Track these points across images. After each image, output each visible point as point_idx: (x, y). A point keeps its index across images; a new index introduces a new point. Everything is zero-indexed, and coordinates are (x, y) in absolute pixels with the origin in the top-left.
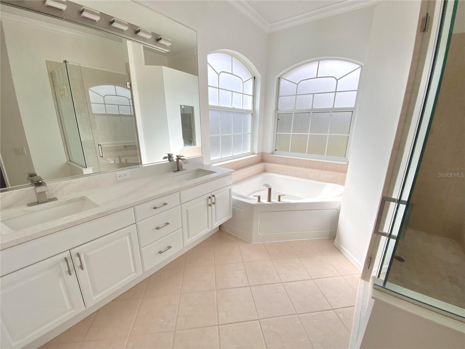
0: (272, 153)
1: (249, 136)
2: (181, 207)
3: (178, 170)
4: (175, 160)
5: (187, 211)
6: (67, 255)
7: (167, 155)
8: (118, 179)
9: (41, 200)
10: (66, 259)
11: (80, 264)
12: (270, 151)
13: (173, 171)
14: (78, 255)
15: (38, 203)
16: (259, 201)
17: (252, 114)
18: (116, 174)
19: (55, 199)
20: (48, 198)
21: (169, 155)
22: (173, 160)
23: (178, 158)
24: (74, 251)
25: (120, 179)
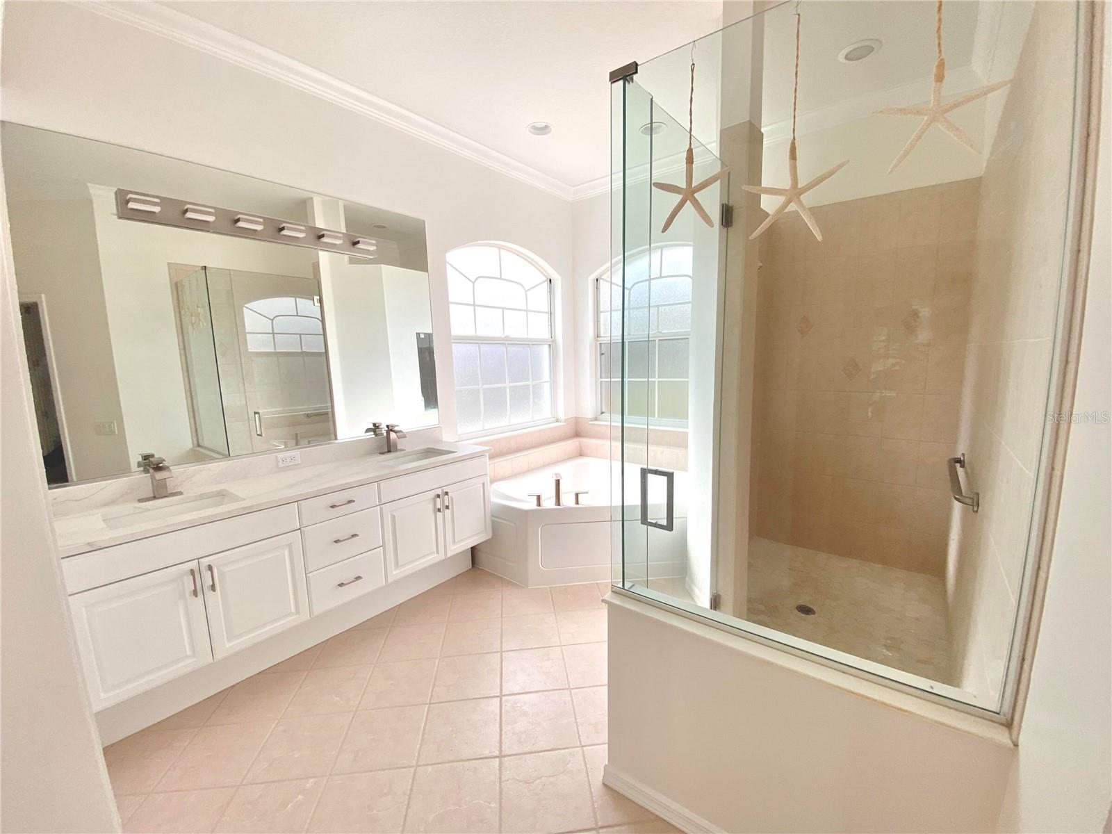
0: (596, 419)
1: (547, 387)
2: (381, 509)
3: (389, 451)
4: (385, 434)
5: (393, 518)
6: (193, 565)
7: (372, 426)
8: (281, 465)
9: (160, 492)
10: (192, 572)
11: (211, 583)
12: (590, 416)
13: (380, 453)
14: (210, 568)
15: (154, 498)
16: (539, 504)
17: (550, 345)
18: (276, 457)
19: (181, 493)
20: (169, 492)
21: (374, 425)
22: (382, 434)
23: (390, 429)
24: (205, 562)
25: (283, 465)
